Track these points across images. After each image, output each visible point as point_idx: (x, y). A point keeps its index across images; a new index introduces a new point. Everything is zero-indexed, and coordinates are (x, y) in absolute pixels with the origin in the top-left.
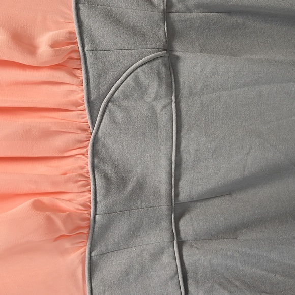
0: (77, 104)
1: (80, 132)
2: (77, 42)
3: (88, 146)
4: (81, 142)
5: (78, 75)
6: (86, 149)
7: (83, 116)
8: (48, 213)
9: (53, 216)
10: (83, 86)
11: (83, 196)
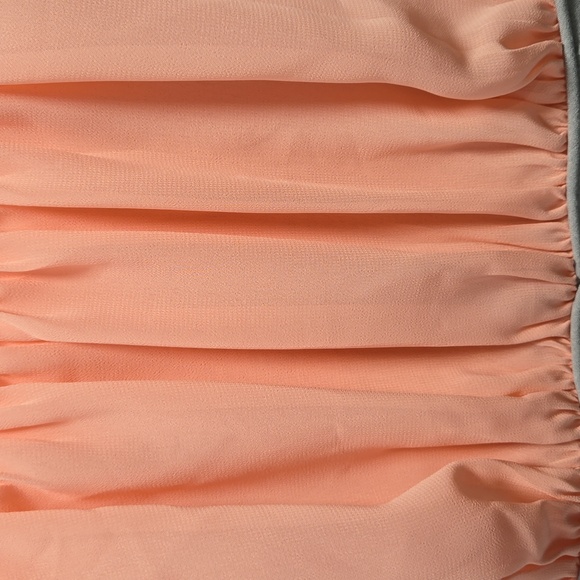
0: (548, 203)
1: (555, 278)
2: (557, 33)
3: (568, 317)
4: (555, 305)
5: (555, 123)
6: (564, 325)
7: (560, 235)
8: (496, 504)
9: (509, 514)
10: (565, 152)
11: (565, 454)
